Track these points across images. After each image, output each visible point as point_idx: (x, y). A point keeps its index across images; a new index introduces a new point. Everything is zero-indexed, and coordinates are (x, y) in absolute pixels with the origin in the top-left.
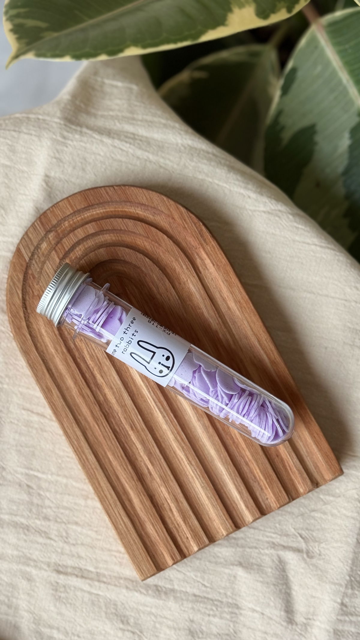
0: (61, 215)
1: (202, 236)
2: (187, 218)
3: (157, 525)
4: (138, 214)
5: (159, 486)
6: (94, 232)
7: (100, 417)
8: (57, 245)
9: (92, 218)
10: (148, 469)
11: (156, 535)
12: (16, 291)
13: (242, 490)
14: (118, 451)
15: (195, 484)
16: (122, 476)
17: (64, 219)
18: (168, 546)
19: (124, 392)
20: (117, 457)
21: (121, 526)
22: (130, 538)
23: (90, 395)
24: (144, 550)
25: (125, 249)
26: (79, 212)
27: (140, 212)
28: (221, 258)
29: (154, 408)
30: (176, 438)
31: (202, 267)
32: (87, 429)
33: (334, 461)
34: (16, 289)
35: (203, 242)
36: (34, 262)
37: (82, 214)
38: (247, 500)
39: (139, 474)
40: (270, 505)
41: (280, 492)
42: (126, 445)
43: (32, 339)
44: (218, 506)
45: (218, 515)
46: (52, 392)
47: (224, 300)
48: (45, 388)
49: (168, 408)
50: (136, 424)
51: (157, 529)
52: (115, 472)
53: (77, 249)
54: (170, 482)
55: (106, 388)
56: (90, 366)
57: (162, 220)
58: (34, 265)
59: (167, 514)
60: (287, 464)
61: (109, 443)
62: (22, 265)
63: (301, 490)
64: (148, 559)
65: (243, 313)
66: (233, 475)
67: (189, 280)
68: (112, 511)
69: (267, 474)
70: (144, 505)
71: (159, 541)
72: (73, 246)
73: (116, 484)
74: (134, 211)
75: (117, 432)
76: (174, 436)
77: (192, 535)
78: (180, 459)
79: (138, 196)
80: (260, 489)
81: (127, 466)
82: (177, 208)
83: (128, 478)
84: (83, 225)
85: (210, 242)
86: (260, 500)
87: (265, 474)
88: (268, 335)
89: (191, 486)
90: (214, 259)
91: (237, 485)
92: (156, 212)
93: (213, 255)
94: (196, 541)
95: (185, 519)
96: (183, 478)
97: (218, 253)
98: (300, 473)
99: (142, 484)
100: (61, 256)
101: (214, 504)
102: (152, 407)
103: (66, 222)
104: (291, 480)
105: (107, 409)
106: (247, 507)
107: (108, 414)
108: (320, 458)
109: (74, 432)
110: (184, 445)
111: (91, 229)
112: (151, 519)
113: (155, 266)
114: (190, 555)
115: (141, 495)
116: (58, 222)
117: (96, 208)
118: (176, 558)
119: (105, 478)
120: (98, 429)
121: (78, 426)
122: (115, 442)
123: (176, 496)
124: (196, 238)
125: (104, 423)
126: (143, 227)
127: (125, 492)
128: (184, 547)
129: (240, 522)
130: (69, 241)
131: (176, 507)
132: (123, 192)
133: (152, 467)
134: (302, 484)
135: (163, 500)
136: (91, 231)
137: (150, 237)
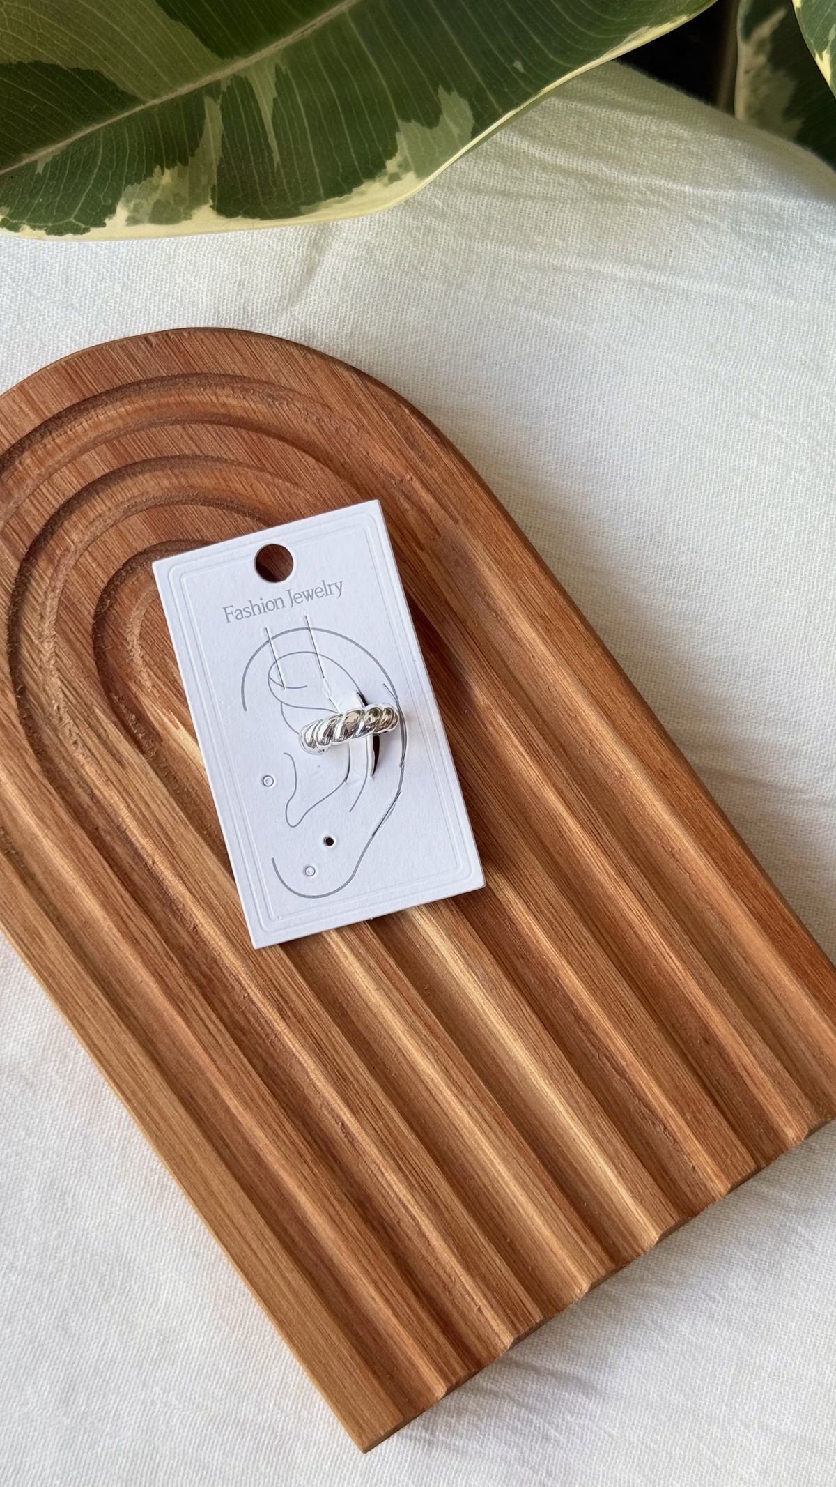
0: (9, 437)
2: (364, 400)
3: (389, 1284)
4: (224, 405)
6: (107, 471)
7: (188, 993)
10: (343, 1124)
11: (389, 1312)
13: (616, 1151)
18: (429, 1341)
20: (250, 1101)
25: (200, 507)
26: (57, 420)
27: (230, 400)
28: (475, 498)
29: (340, 948)
30: (412, 1028)
31: (425, 534)
32: (154, 1031)
35: (418, 461)
37: (67, 427)
38: (636, 1178)
39: (319, 1141)
40: (706, 1187)
41: (728, 1146)
42: (270, 1063)
44: (554, 1207)
46: (41, 938)
48: (20, 930)
50: (292, 1001)
51: (389, 1298)
52: (249, 1145)
54: (409, 1151)
55: (194, 909)
56: (142, 852)
57: (293, 413)
59: (413, 1249)
60: (736, 1061)
61: (221, 1064)
63: (791, 1133)
64: (373, 1386)
66: (587, 1112)
68: (254, 1258)
69: (683, 1097)
70: (344, 1231)
71: (400, 1328)
72: (53, 518)
73: (256, 1180)
74: (214, 398)
75: (242, 1029)
76: (405, 1020)
77: (493, 1301)
78: (431, 1086)
79: (218, 357)
80: (670, 1144)
81: (280, 1123)
82: (334, 373)
84: (73, 458)
85: (439, 458)
86: (676, 1176)
87: (679, 1098)
89: (471, 1160)
91: (602, 1137)
92: (276, 395)
94: (504, 1315)
95: (465, 1256)
97: (464, 485)
98: (777, 1080)
99: (331, 1170)
100: (23, 551)
101: (543, 1202)
103: (26, 454)
104: (756, 1105)
105: (204, 968)
106: (639, 1198)
107: (210, 981)
109: (118, 1043)
110: (435, 1044)
111: (97, 463)
112: (369, 1268)
114: (492, 1360)
115: (331, 1204)
117: (106, 404)
118: (454, 1373)
119: (224, 1166)
120: (187, 1029)
121: (128, 1028)
122: (239, 1058)
123: (432, 1192)
124: (397, 453)
125: (200, 1010)
126: (244, 439)
127: (285, 1200)
128: (473, 1338)
129: (625, 1245)
130: (39, 507)
131: (436, 1227)
132: (175, 350)
133: (353, 1119)
134: (788, 1115)
135: (396, 1210)
136: (98, 470)
137: (268, 465)
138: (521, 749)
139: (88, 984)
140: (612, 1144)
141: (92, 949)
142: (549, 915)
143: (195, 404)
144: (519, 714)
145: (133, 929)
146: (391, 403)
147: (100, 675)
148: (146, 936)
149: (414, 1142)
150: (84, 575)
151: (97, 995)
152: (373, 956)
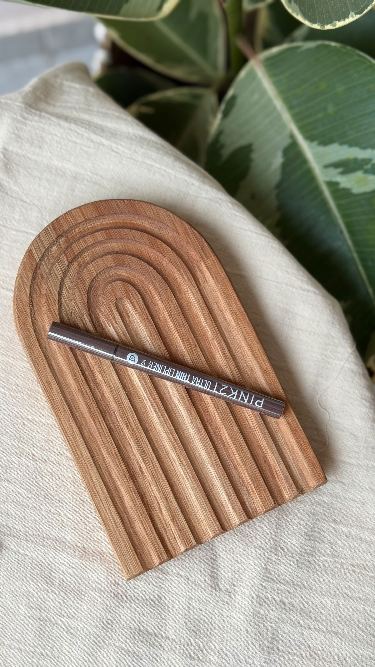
0: (73, 222)
1: (203, 251)
2: (190, 234)
3: (146, 523)
4: (145, 226)
5: (150, 484)
6: (103, 239)
7: (97, 413)
8: (67, 249)
9: (102, 227)
10: (140, 467)
11: (145, 533)
12: (25, 288)
13: (230, 492)
14: (112, 448)
15: (185, 485)
16: (115, 473)
17: (75, 226)
18: (156, 545)
19: (122, 391)
20: (111, 454)
21: (111, 523)
22: (119, 535)
23: (88, 392)
24: (132, 548)
25: (131, 257)
26: (90, 220)
27: (146, 225)
28: (220, 272)
29: (150, 408)
30: (169, 438)
31: (202, 279)
32: (83, 425)
33: (319, 469)
34: (24, 287)
35: (204, 256)
36: (43, 263)
37: (92, 223)
38: (235, 502)
39: (131, 472)
40: (257, 510)
41: (267, 496)
42: (120, 442)
43: (36, 335)
44: (206, 507)
45: (206, 516)
46: (51, 387)
47: (221, 311)
48: (45, 382)
49: (163, 409)
50: (131, 423)
51: (145, 527)
52: (108, 468)
53: (86, 254)
54: (161, 480)
55: (104, 386)
56: (90, 365)
57: (167, 234)
58: (43, 266)
59: (156, 513)
60: (274, 470)
61: (104, 439)
62: (32, 265)
63: (287, 496)
64: (135, 557)
65: (238, 323)
66: (222, 478)
67: (189, 290)
68: (103, 506)
69: (254, 478)
70: (134, 502)
71: (147, 539)
72: (82, 250)
73: (108, 481)
74: (142, 224)
75: (112, 430)
76: (167, 436)
77: (180, 535)
78: (172, 460)
79: (146, 211)
80: (247, 494)
81: (120, 463)
82: (182, 224)
83: (120, 475)
84: (92, 233)
85: (211, 257)
86: (247, 504)
88: (261, 345)
89: (181, 487)
90: (213, 273)
91: (226, 488)
92: (162, 226)
93: (213, 269)
94: (183, 541)
95: (173, 519)
96: (174, 479)
97: (218, 267)
98: (286, 478)
99: (134, 482)
100: (70, 259)
101: (203, 505)
102: (148, 407)
103: (77, 229)
104: (277, 486)
105: (104, 407)
106: (234, 510)
107: (105, 412)
108: (306, 465)
109: (71, 426)
110: (176, 446)
111: (100, 236)
112: (141, 517)
113: (159, 275)
114: (176, 556)
115: (132, 493)
116: (70, 228)
117: (106, 219)
118: (163, 558)
119: (98, 473)
120: (94, 426)
121: (75, 422)
122: (110, 439)
123: (166, 495)
124: (198, 252)
125: (100, 420)
126: (149, 238)
127: (117, 489)
128: (171, 547)
129: (227, 525)
130: (78, 246)
131: (166, 507)
132: (132, 206)
133: (144, 466)
134: (288, 490)
135: (153, 499)
136: (100, 239)
137: (155, 248)
138: (221, 354)
139: (64, 405)
140: (229, 490)
141: (67, 394)
142: (221, 410)
143: (135, 223)
144: (223, 343)
145: (83, 389)
146: (199, 236)
147: (88, 304)
148: (86, 392)
149: (163, 477)
150: (89, 271)
151: (66, 409)
152: (161, 413)
